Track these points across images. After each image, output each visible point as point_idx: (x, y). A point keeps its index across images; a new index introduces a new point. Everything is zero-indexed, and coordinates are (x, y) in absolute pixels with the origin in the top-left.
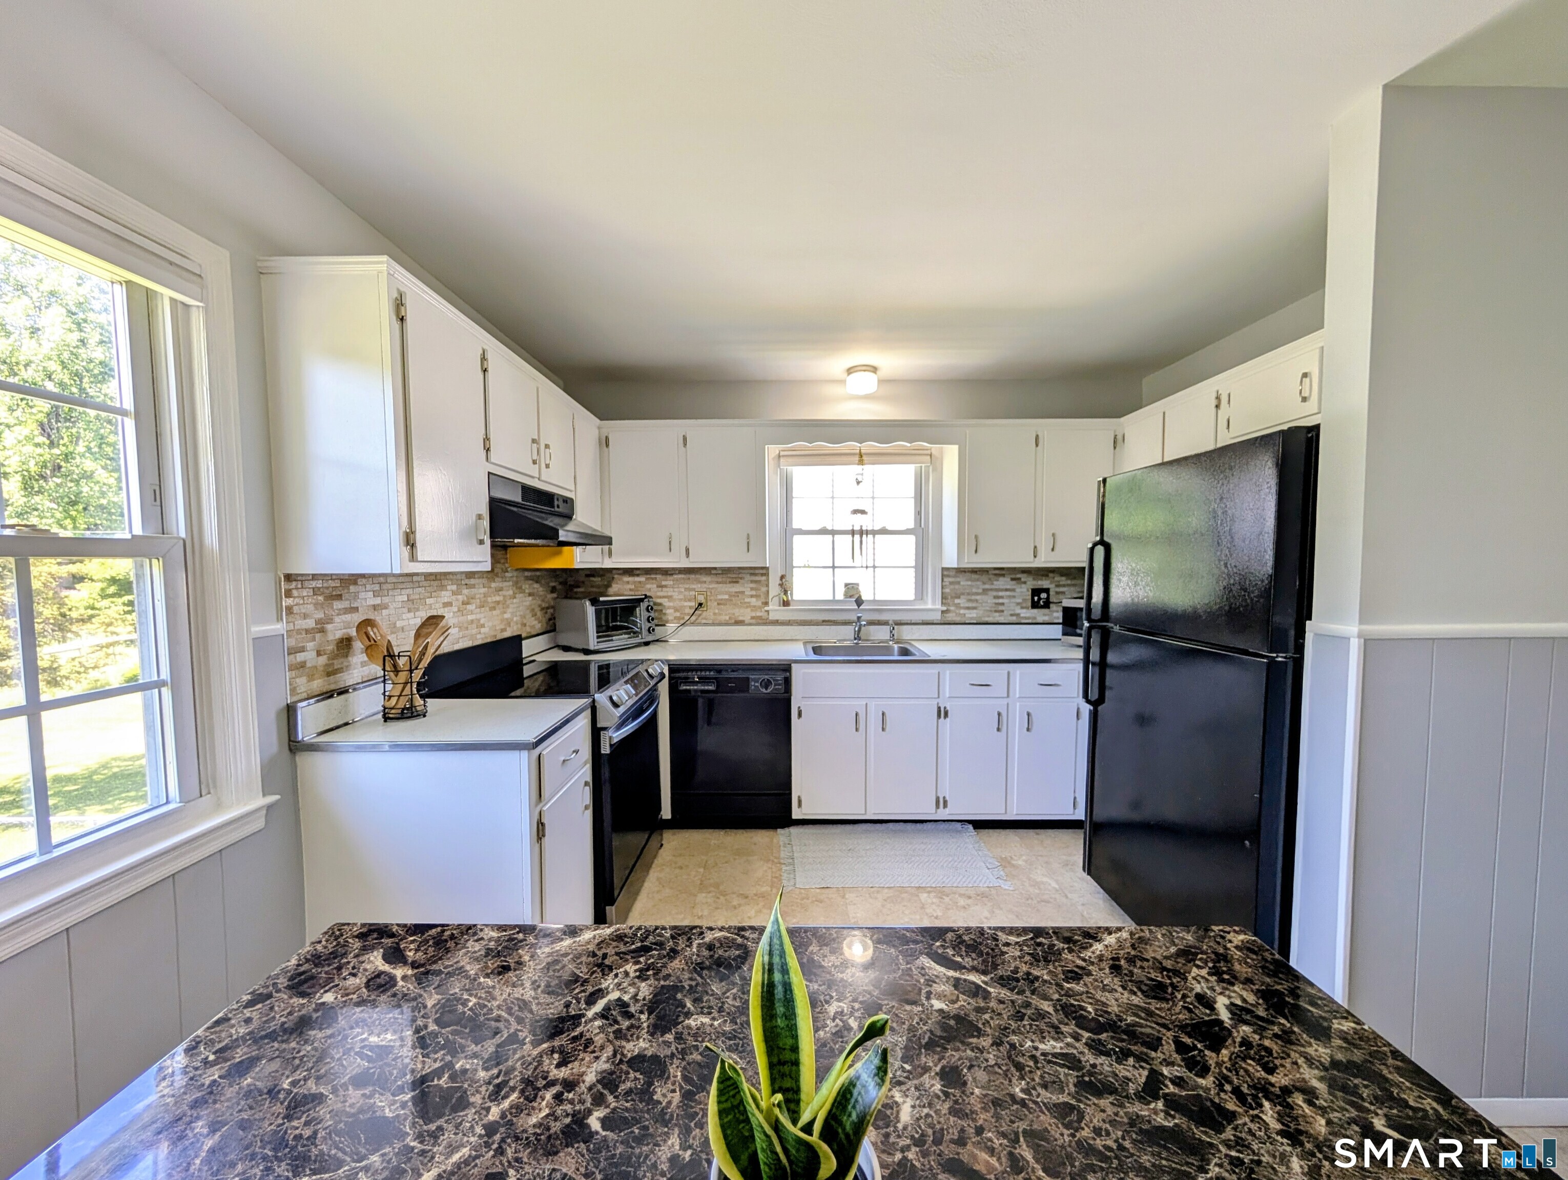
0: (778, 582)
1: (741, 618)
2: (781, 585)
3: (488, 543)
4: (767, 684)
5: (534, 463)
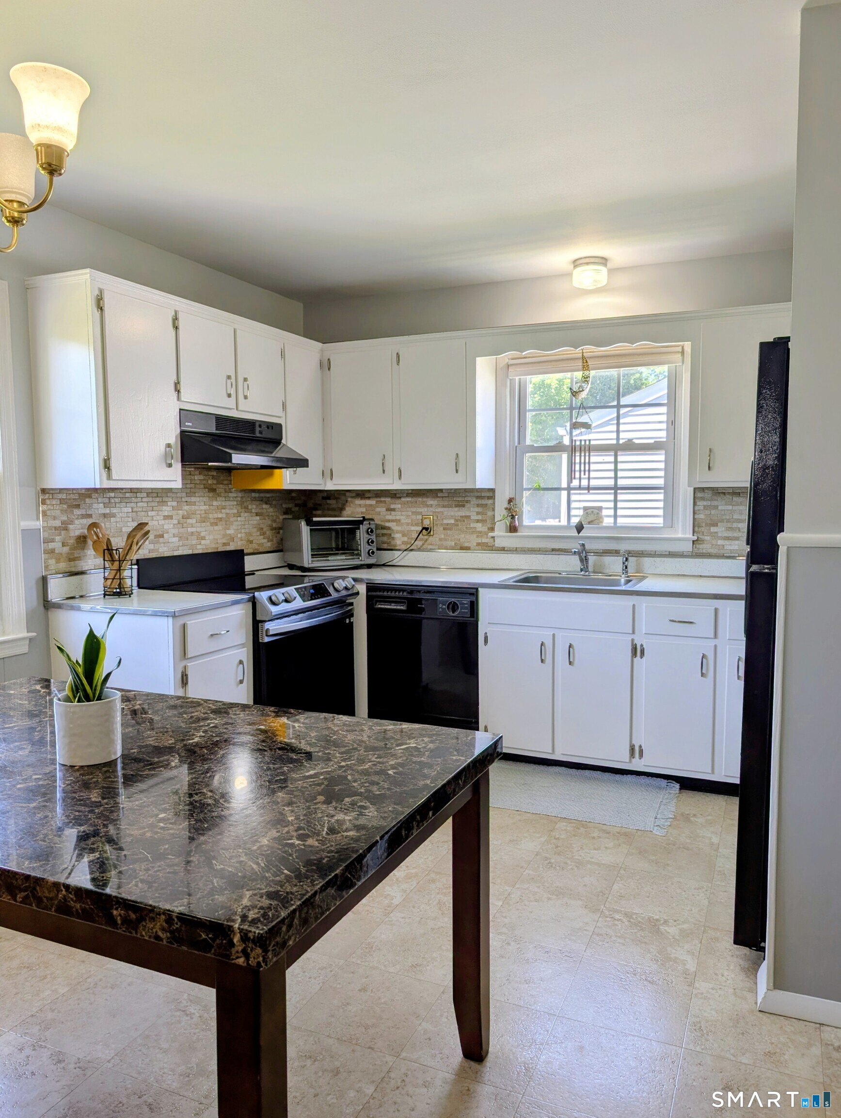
0: (506, 505)
1: (467, 545)
2: (508, 509)
3: (178, 466)
4: (454, 607)
5: (229, 396)
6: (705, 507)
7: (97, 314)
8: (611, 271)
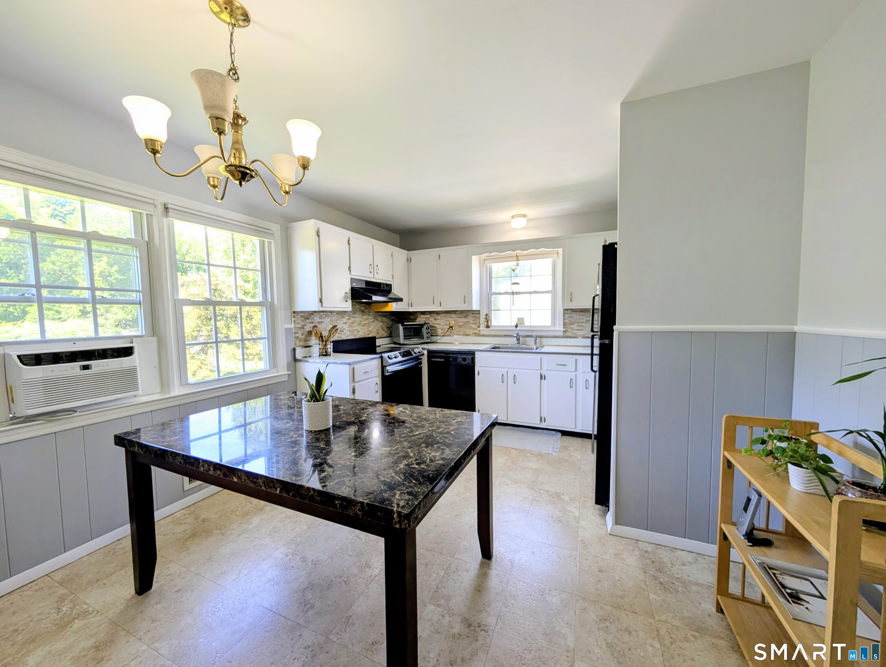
0: (485, 317)
1: (468, 333)
2: (486, 319)
3: (350, 301)
4: (464, 359)
5: (371, 272)
6: (569, 317)
7: (317, 238)
8: (528, 220)
